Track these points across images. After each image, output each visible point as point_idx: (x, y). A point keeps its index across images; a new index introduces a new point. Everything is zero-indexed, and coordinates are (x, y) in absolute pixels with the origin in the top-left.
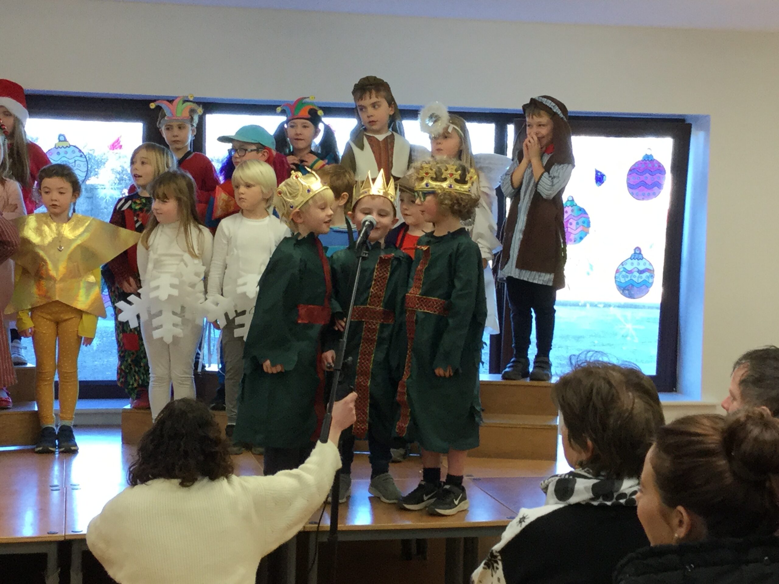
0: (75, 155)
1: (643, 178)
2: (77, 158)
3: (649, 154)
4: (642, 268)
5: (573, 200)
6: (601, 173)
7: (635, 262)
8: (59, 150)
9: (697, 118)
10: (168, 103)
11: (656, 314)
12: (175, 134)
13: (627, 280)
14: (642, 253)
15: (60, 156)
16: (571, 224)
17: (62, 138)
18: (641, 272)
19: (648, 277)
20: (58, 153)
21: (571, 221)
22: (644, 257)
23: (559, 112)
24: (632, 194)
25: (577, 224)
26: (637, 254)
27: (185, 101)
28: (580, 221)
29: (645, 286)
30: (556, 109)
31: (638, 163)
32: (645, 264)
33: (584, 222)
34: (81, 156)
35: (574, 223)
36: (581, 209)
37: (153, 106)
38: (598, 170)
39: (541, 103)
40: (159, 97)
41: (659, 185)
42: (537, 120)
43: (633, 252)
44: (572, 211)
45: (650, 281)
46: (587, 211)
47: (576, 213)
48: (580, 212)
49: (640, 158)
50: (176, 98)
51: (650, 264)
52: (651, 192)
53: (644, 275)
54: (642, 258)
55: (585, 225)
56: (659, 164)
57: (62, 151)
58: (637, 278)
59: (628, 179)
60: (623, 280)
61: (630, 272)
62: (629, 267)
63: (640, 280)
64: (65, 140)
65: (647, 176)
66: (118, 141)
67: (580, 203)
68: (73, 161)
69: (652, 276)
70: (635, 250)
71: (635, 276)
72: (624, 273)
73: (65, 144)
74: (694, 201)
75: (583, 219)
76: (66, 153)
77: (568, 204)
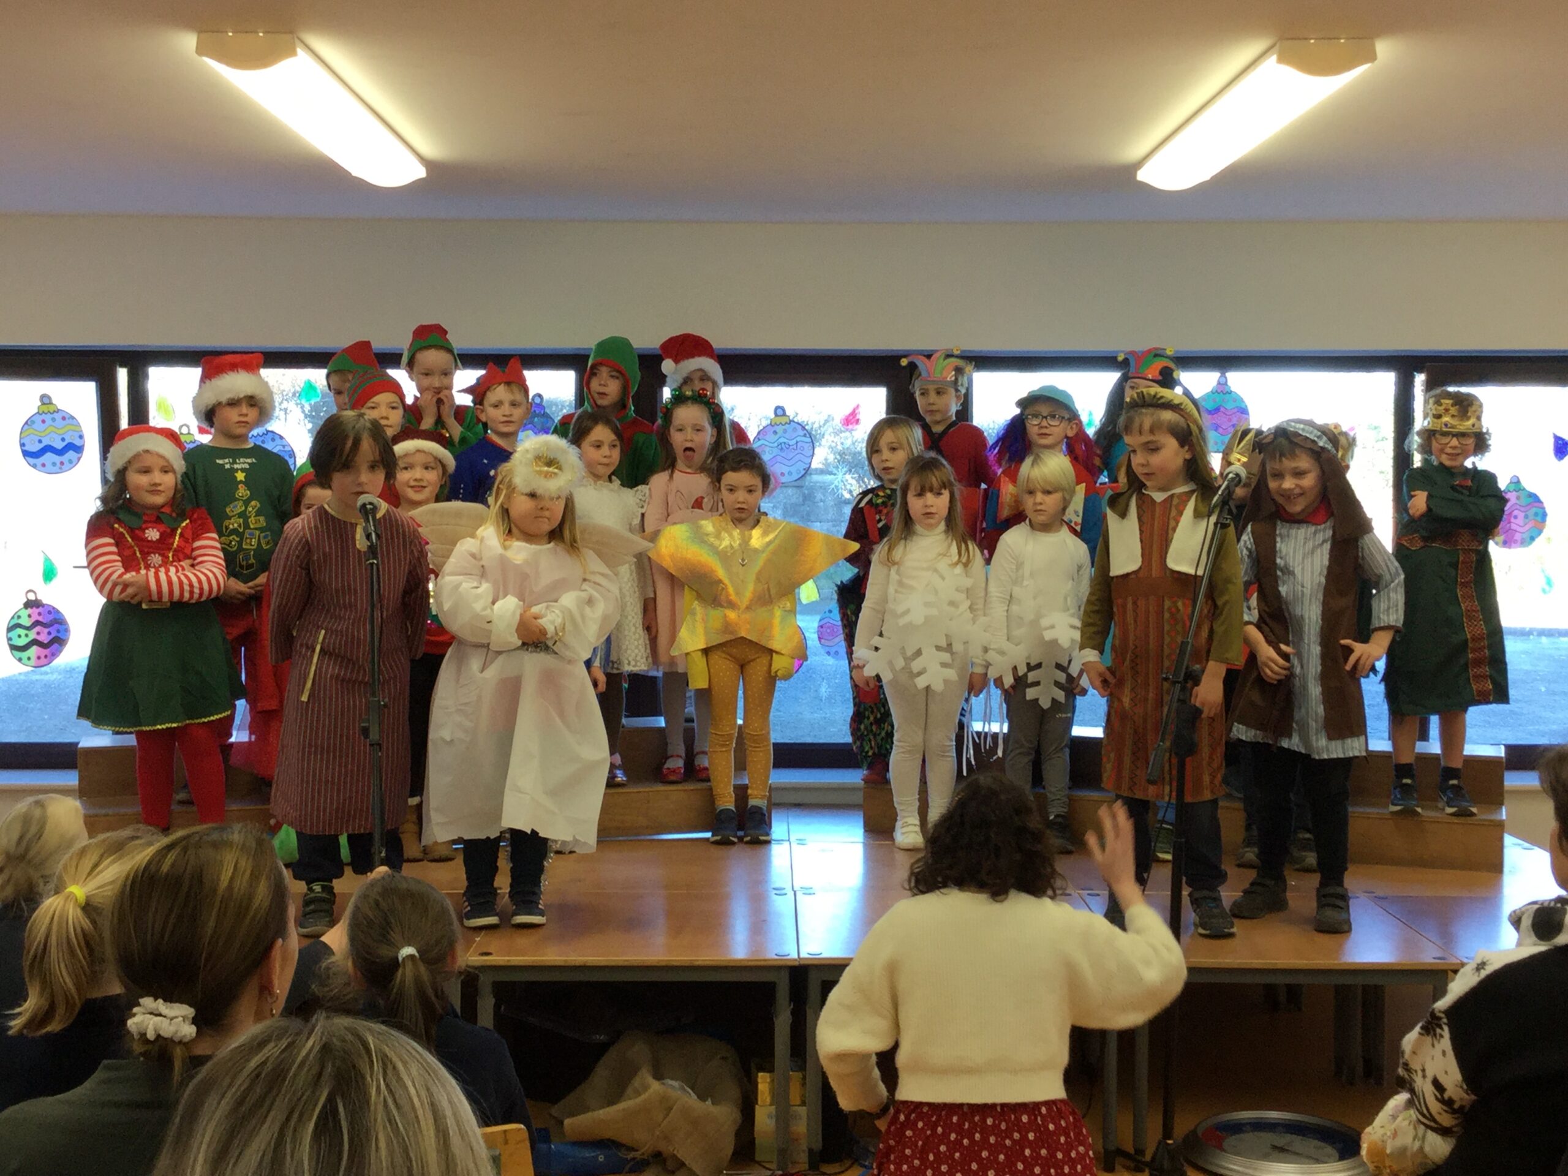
0: (795, 436)
2: (799, 439)
5: (1518, 482)
6: (1563, 440)
8: (777, 428)
10: (925, 359)
12: (934, 401)
15: (778, 437)
16: (1516, 517)
17: (780, 412)
20: (775, 432)
21: (1516, 513)
25: (1526, 517)
27: (949, 356)
28: (1531, 513)
33: (1536, 514)
34: (805, 435)
35: (1521, 515)
36: (1531, 496)
37: (904, 362)
38: (1559, 434)
44: (1518, 498)
46: (1542, 499)
48: (1530, 500)
50: (936, 351)
55: (1539, 519)
57: (780, 429)
64: (784, 414)
66: (854, 414)
67: (1529, 485)
68: (794, 442)
73: (784, 420)
75: (1534, 510)
76: (785, 431)
77: (1512, 488)
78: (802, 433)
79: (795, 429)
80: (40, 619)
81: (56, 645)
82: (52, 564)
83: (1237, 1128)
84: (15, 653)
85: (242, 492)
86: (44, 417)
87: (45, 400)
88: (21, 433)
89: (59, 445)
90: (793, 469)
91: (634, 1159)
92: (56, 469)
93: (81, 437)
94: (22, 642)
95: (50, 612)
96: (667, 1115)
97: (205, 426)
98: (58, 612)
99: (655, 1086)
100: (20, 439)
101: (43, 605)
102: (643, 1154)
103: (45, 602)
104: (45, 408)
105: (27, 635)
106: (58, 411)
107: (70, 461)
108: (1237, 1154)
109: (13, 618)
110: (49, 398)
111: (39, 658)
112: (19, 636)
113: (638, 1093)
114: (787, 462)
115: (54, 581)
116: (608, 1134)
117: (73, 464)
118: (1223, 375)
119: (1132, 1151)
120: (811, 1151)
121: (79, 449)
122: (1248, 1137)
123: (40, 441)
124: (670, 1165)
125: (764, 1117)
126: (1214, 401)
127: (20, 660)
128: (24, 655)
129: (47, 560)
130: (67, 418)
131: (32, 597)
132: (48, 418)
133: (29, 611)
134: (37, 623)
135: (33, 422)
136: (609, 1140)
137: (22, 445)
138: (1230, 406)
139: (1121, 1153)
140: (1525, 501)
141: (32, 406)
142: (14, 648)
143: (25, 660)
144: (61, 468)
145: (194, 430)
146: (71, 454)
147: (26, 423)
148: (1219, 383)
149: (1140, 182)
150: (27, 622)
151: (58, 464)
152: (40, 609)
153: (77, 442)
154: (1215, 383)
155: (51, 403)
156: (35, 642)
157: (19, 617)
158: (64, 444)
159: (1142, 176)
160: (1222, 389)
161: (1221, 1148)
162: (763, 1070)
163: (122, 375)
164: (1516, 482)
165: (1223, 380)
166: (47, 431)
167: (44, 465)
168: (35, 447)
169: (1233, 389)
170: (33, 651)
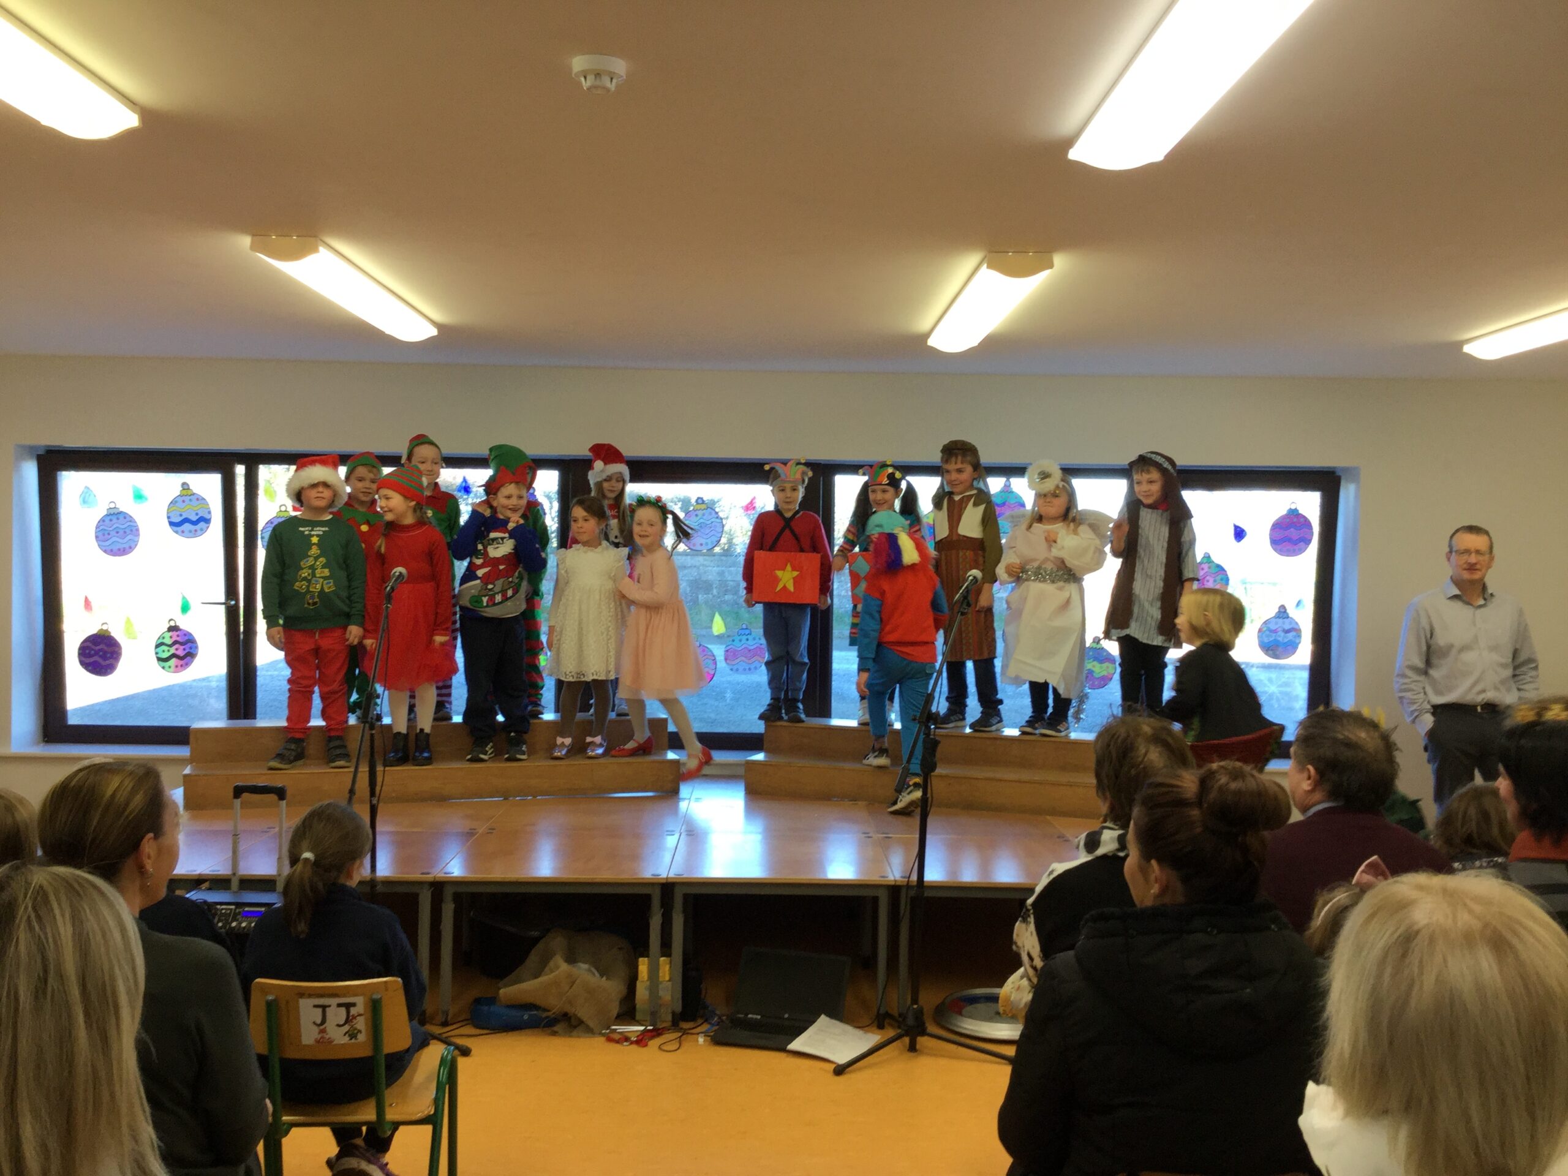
0: (711, 517)
1: (1286, 533)
2: (713, 520)
3: (1293, 507)
4: (1287, 627)
5: (1209, 557)
6: (1240, 528)
7: (1280, 621)
8: (697, 512)
9: (1346, 470)
10: (782, 465)
11: (1305, 675)
12: (789, 495)
13: (1271, 639)
14: (1288, 611)
15: (698, 518)
16: (1208, 581)
17: (700, 501)
18: (1287, 631)
19: (1295, 637)
20: (697, 515)
21: (1208, 578)
22: (1290, 616)
23: (1170, 467)
24: (1275, 550)
25: (1215, 581)
26: (1282, 612)
27: (799, 464)
28: (1220, 577)
29: (1291, 647)
30: (1166, 465)
31: (1283, 518)
32: (1290, 623)
33: (1222, 580)
34: (717, 518)
36: (1218, 566)
37: (767, 467)
38: (1237, 524)
39: (1150, 459)
40: (772, 459)
41: (1308, 541)
42: (1146, 476)
43: (1277, 610)
44: (1209, 568)
45: (1297, 641)
46: (1226, 569)
48: (1217, 570)
49: (1284, 512)
50: (790, 460)
51: (1297, 623)
52: (1296, 547)
53: (1290, 635)
54: (1288, 617)
55: (1224, 582)
56: (1304, 517)
57: (700, 513)
58: (1281, 637)
59: (1271, 535)
60: (1266, 640)
61: (1275, 631)
62: (1273, 627)
63: (1286, 640)
64: (703, 502)
65: (1293, 533)
66: (752, 503)
67: (1217, 559)
68: (709, 522)
69: (1299, 636)
70: (1280, 607)
71: (1279, 636)
72: (1268, 633)
73: (703, 506)
74: (1344, 557)
76: (704, 515)
77: (1205, 561)
78: (715, 515)
80: (178, 639)
81: (189, 658)
82: (187, 602)
83: (974, 1000)
84: (161, 663)
85: (314, 551)
86: (184, 498)
87: (185, 486)
88: (168, 509)
89: (194, 518)
90: (709, 541)
91: (547, 1017)
92: (191, 535)
93: (209, 513)
94: (165, 655)
95: (185, 635)
96: (571, 986)
97: (297, 506)
98: (190, 634)
99: (564, 967)
100: (168, 513)
101: (180, 630)
102: (554, 1013)
103: (181, 627)
104: (185, 492)
105: (169, 651)
106: (194, 494)
107: (202, 530)
108: (970, 1017)
109: (159, 638)
110: (188, 485)
111: (177, 666)
112: (164, 651)
113: (552, 971)
114: (705, 537)
115: (189, 613)
116: (531, 1000)
117: (203, 531)
118: (1008, 480)
119: (896, 1015)
120: (673, 1013)
121: (207, 521)
122: (981, 1006)
123: (181, 515)
124: (574, 1022)
125: (642, 991)
126: (1002, 497)
127: (163, 668)
128: (167, 664)
129: (184, 598)
130: (201, 500)
131: (172, 623)
132: (187, 499)
133: (170, 634)
134: (175, 643)
135: (176, 502)
136: (531, 1004)
137: (169, 518)
138: (1012, 501)
139: (888, 1015)
140: (1214, 570)
141: (177, 491)
142: (159, 659)
143: (167, 668)
144: (195, 534)
145: (290, 509)
146: (202, 524)
147: (171, 502)
148: (1005, 485)
149: (932, 348)
150: (168, 641)
151: (193, 532)
152: (178, 633)
153: (207, 516)
154: (1002, 485)
155: (189, 489)
156: (174, 656)
157: (164, 638)
158: (197, 517)
159: (932, 342)
160: (1007, 489)
161: (960, 1013)
162: (643, 956)
163: (240, 470)
164: (1207, 557)
165: (1008, 483)
166: (186, 509)
167: (183, 532)
168: (177, 520)
169: (1014, 490)
170: (173, 661)
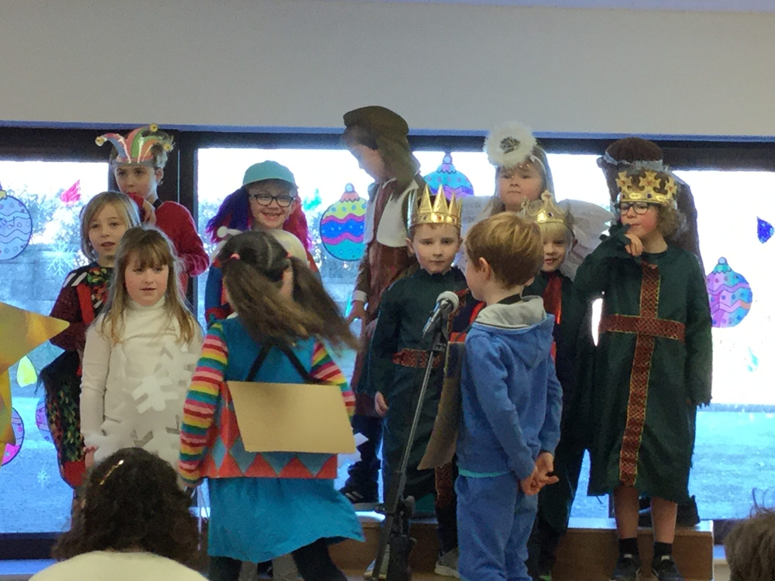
5: (726, 263)
6: (766, 223)
16: (724, 298)
21: (724, 293)
25: (733, 297)
27: (146, 134)
28: (737, 293)
33: (742, 295)
34: (22, 211)
35: (729, 296)
36: (738, 276)
37: (100, 141)
38: (762, 218)
44: (726, 279)
46: (748, 279)
47: (731, 282)
48: (737, 281)
55: (745, 299)
66: (74, 189)
67: (736, 267)
68: (11, 218)
75: (741, 290)
77: (720, 269)
78: (21, 208)
79: (12, 206)
90: (10, 247)
114: (5, 240)
118: (448, 154)
126: (438, 179)
138: (456, 184)
148: (444, 163)
154: (440, 162)
160: (447, 168)
164: (723, 264)
165: (448, 160)
169: (458, 169)
